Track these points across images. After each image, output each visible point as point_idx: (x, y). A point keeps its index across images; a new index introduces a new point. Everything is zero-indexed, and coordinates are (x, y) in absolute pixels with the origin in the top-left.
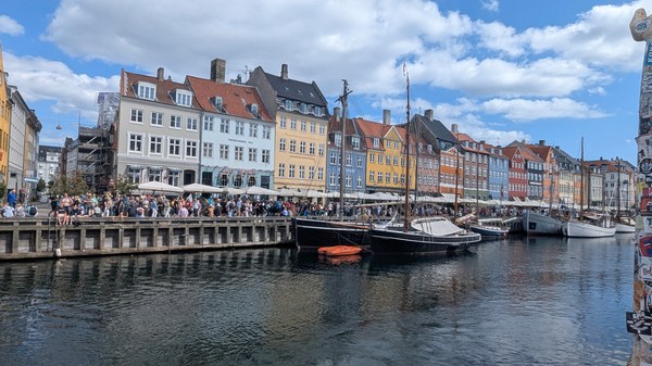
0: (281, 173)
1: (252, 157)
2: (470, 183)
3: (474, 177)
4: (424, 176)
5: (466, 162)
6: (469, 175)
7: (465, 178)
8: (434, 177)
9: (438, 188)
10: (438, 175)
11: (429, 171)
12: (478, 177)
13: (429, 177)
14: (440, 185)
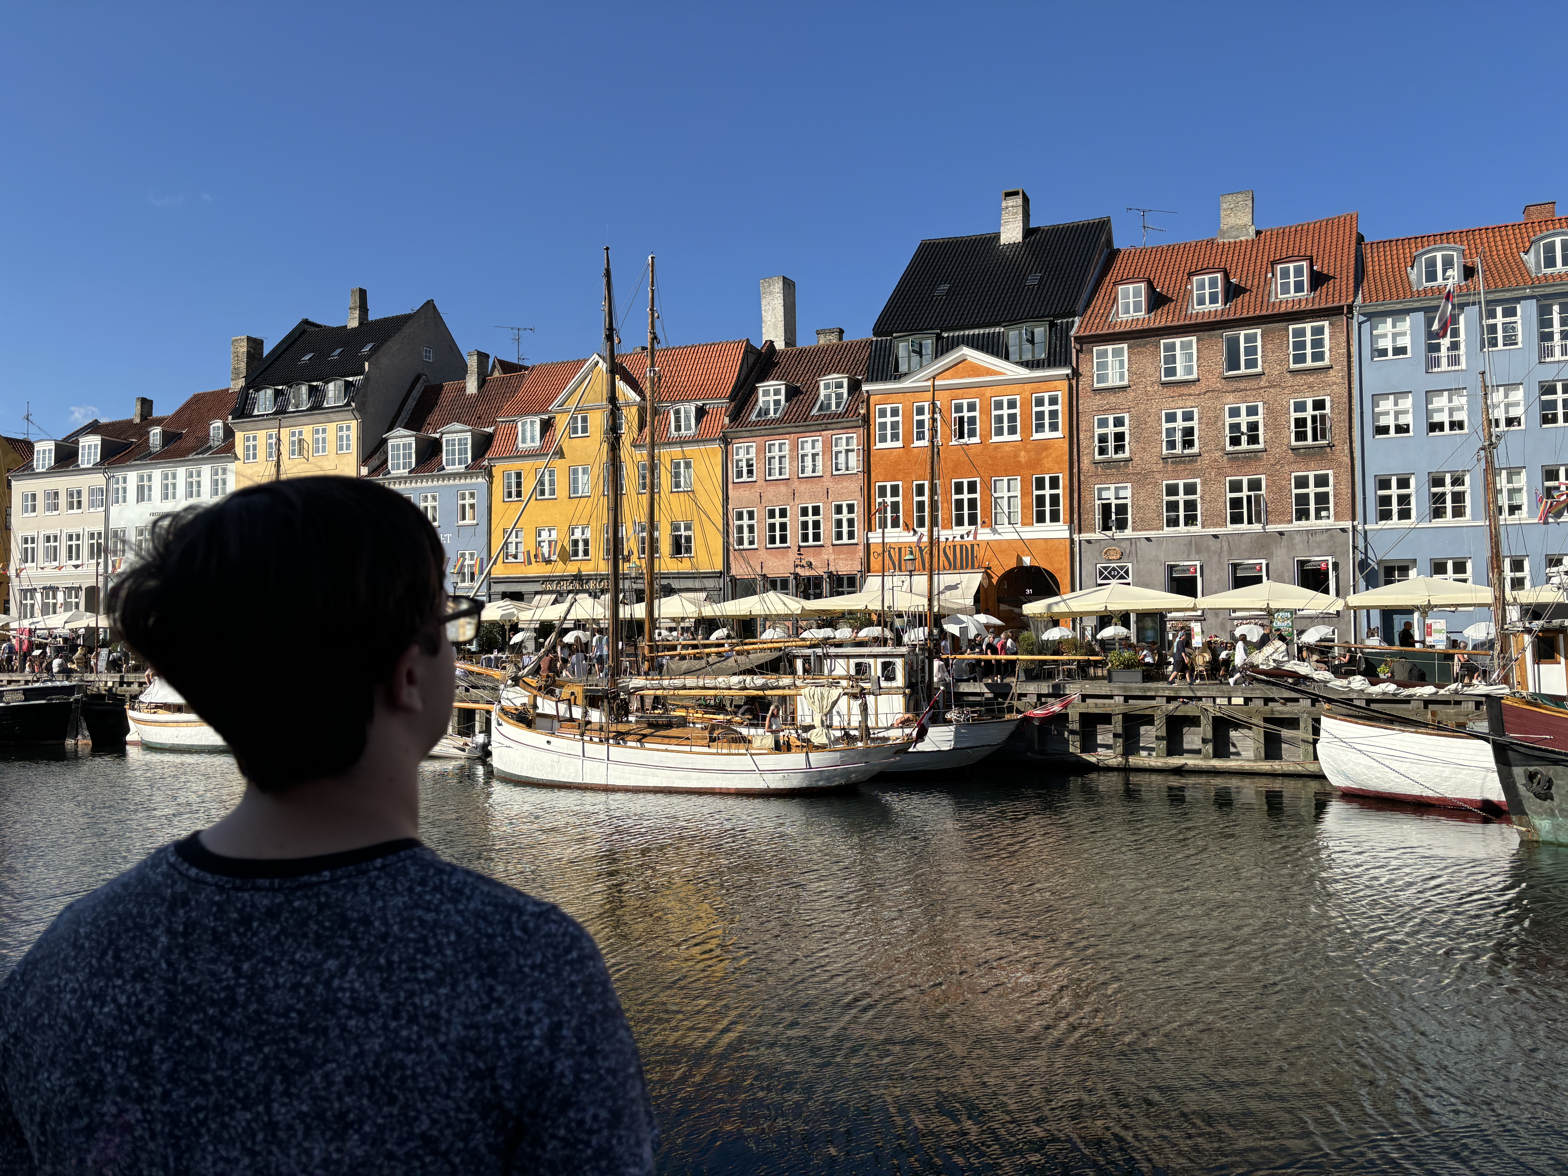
2: (1141, 503)
3: (1181, 467)
4: (772, 514)
5: (1098, 397)
6: (1127, 461)
7: (1093, 479)
8: (839, 509)
9: (860, 552)
10: (863, 495)
11: (802, 488)
12: (1229, 459)
13: (804, 512)
14: (871, 541)
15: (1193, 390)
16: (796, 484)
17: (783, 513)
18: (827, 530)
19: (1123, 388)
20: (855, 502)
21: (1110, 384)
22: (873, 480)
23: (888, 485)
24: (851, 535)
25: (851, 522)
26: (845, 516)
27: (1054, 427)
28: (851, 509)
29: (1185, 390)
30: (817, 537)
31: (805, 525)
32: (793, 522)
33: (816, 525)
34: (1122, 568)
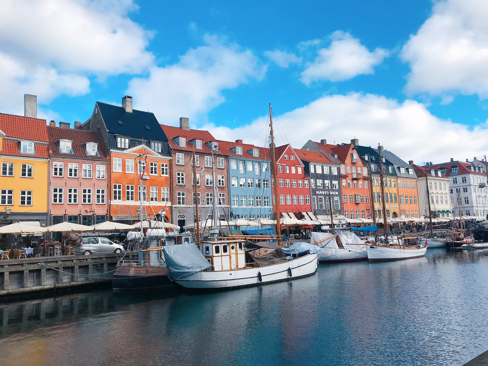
2: (188, 197)
4: (70, 191)
5: (178, 167)
6: (185, 186)
7: (176, 190)
8: (98, 191)
9: (106, 207)
10: (108, 187)
11: (83, 182)
13: (85, 191)
14: (111, 204)
16: (81, 181)
17: (75, 191)
18: (94, 199)
19: (183, 166)
20: (105, 189)
21: (180, 164)
22: (111, 183)
23: (117, 185)
24: (103, 201)
25: (103, 197)
26: (101, 194)
27: (166, 174)
28: (103, 192)
29: (197, 169)
30: (89, 201)
31: (85, 196)
32: (80, 195)
33: (89, 196)
34: (184, 215)
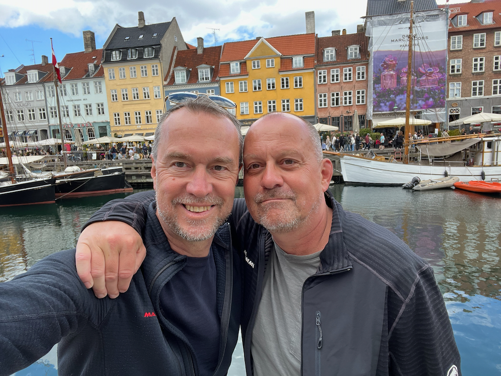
0: (118, 121)
1: (89, 112)
2: (465, 88)
3: (478, 76)
5: (452, 53)
6: (461, 74)
7: (449, 81)
8: (359, 93)
11: (345, 85)
12: (494, 74)
13: (346, 94)
15: (484, 51)
17: (337, 95)
18: (354, 100)
19: (461, 50)
20: (365, 90)
21: (456, 49)
24: (363, 101)
25: (363, 97)
26: (361, 95)
28: (363, 92)
29: (481, 51)
30: (350, 102)
31: (346, 98)
32: (342, 98)
33: (350, 98)
34: (457, 109)
